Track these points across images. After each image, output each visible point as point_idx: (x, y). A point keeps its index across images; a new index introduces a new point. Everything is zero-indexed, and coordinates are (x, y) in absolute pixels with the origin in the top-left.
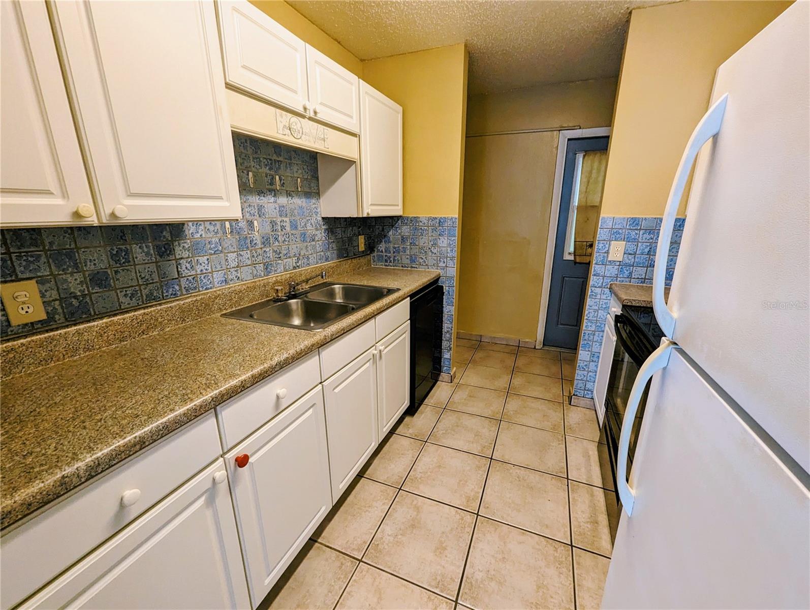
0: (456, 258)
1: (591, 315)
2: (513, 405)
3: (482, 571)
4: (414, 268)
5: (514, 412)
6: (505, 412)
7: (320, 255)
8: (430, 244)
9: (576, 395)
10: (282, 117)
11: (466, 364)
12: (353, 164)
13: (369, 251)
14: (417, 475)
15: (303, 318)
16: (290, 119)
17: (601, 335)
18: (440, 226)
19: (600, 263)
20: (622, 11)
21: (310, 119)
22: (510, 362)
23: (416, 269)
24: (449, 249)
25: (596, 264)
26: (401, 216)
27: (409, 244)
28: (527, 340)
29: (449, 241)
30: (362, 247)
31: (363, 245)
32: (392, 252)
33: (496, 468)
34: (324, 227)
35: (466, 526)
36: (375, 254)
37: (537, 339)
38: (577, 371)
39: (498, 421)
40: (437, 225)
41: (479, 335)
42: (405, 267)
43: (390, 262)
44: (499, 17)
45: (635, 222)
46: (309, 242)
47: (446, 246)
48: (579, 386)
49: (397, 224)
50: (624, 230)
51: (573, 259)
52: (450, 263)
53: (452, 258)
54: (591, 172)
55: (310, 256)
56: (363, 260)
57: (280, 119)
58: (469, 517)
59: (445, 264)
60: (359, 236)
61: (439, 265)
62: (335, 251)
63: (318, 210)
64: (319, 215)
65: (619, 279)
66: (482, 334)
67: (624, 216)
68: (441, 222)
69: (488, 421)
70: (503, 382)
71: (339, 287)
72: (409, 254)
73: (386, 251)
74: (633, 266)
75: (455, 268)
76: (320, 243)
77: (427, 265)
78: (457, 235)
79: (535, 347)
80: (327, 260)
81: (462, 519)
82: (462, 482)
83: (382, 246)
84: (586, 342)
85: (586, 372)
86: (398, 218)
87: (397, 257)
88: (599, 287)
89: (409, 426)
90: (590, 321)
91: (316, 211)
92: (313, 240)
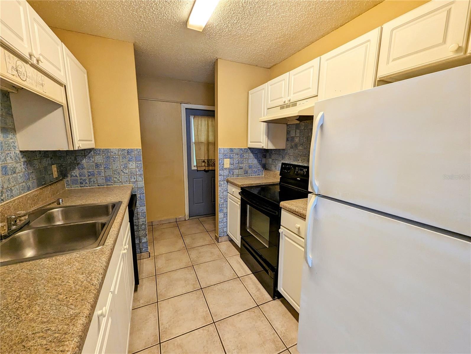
0: (143, 175)
1: (221, 195)
2: (194, 254)
3: (235, 349)
4: (110, 185)
5: (197, 258)
6: (192, 260)
7: (22, 185)
8: (122, 167)
9: (220, 237)
10: (10, 59)
11: (152, 242)
12: (60, 107)
13: (62, 177)
14: (166, 327)
15: (36, 248)
16: (16, 62)
17: (226, 204)
18: (128, 155)
19: (221, 169)
20: (214, 57)
21: (32, 65)
22: (176, 231)
23: (111, 186)
24: (137, 170)
25: (220, 170)
26: (93, 149)
27: (103, 168)
28: (180, 217)
29: (137, 164)
30: (55, 174)
31: (56, 173)
32: (87, 176)
33: (207, 292)
34: (22, 160)
35: (213, 333)
36: (69, 179)
37: (185, 215)
38: (219, 224)
39: (192, 266)
40: (126, 154)
41: (151, 222)
42: (101, 185)
43: (86, 183)
44: (160, 38)
45: (231, 150)
46: (11, 175)
47: (135, 167)
48: (221, 231)
49: (90, 154)
50: (228, 154)
51: (196, 169)
52: (140, 179)
53: (140, 175)
54: (198, 126)
55: (13, 188)
56: (59, 185)
57: (9, 60)
58: (211, 327)
59: (136, 179)
60: (53, 166)
61: (131, 181)
62: (35, 181)
63: (16, 144)
64: (17, 149)
65: (229, 176)
66: (152, 221)
67: (228, 148)
68: (129, 152)
69: (187, 270)
70: (180, 244)
71: (58, 211)
72: (104, 176)
73: (80, 176)
74: (233, 169)
75: (144, 181)
76: (21, 174)
77: (121, 182)
78: (142, 160)
79: (185, 219)
80: (29, 189)
81: (208, 331)
82: (195, 312)
83: (76, 172)
84: (220, 209)
85: (223, 224)
86: (90, 150)
87: (93, 179)
88: (222, 181)
89: (138, 299)
90: (221, 198)
91: (14, 145)
92: (15, 173)
